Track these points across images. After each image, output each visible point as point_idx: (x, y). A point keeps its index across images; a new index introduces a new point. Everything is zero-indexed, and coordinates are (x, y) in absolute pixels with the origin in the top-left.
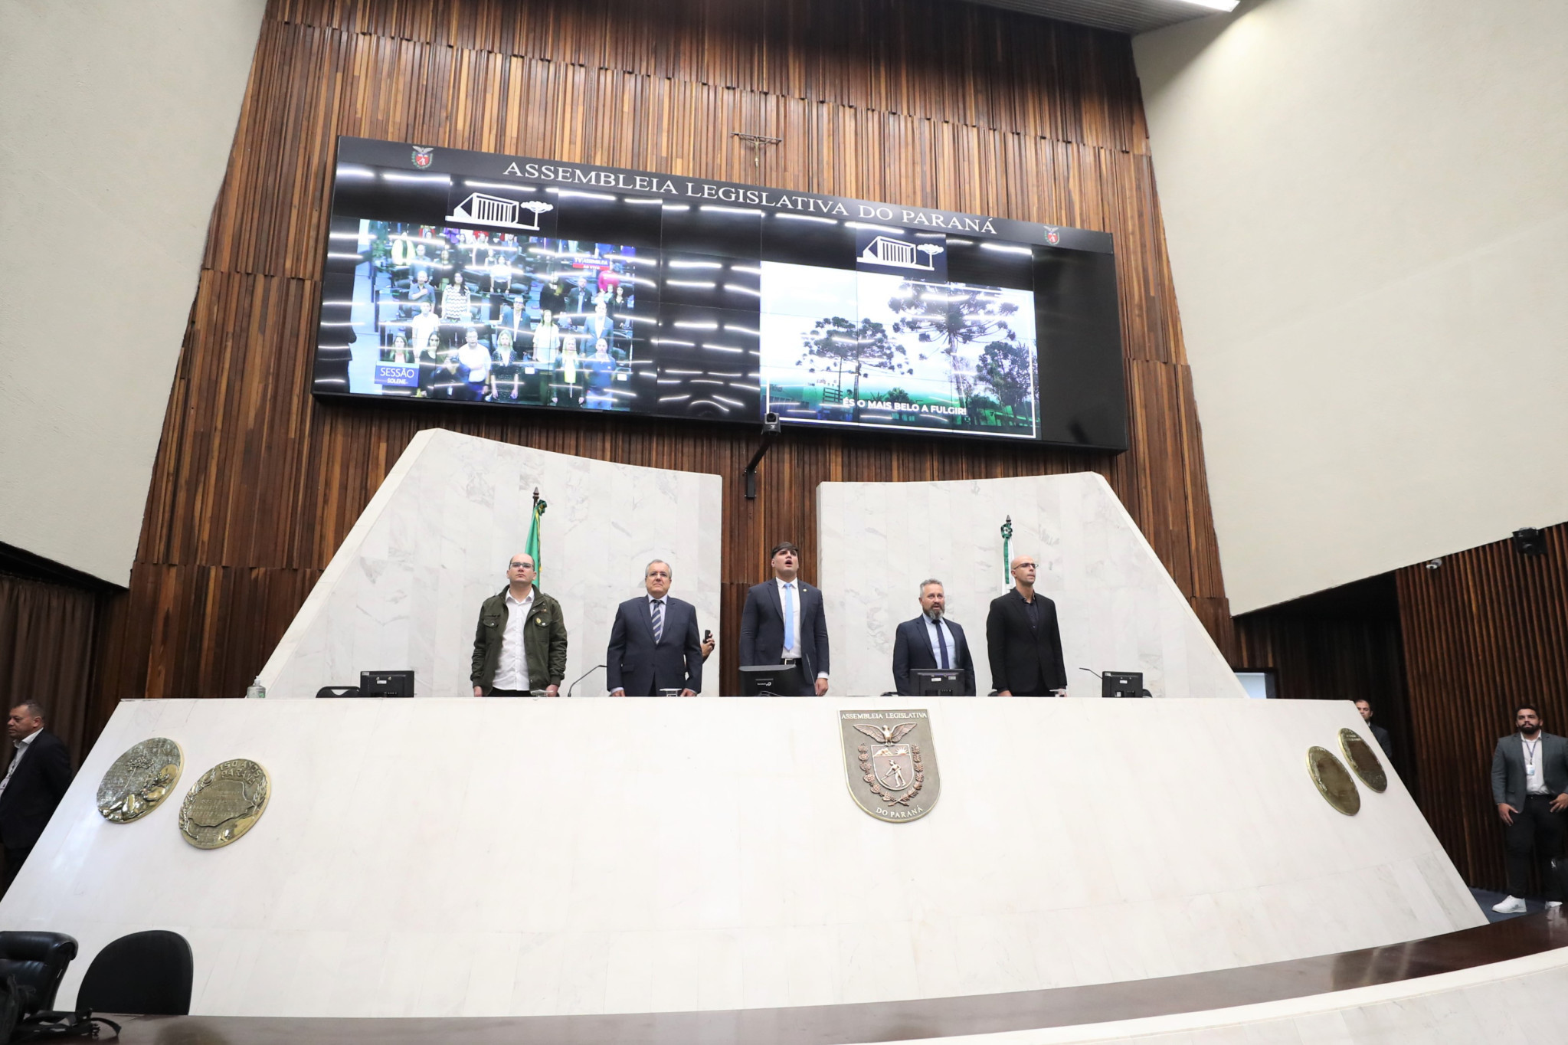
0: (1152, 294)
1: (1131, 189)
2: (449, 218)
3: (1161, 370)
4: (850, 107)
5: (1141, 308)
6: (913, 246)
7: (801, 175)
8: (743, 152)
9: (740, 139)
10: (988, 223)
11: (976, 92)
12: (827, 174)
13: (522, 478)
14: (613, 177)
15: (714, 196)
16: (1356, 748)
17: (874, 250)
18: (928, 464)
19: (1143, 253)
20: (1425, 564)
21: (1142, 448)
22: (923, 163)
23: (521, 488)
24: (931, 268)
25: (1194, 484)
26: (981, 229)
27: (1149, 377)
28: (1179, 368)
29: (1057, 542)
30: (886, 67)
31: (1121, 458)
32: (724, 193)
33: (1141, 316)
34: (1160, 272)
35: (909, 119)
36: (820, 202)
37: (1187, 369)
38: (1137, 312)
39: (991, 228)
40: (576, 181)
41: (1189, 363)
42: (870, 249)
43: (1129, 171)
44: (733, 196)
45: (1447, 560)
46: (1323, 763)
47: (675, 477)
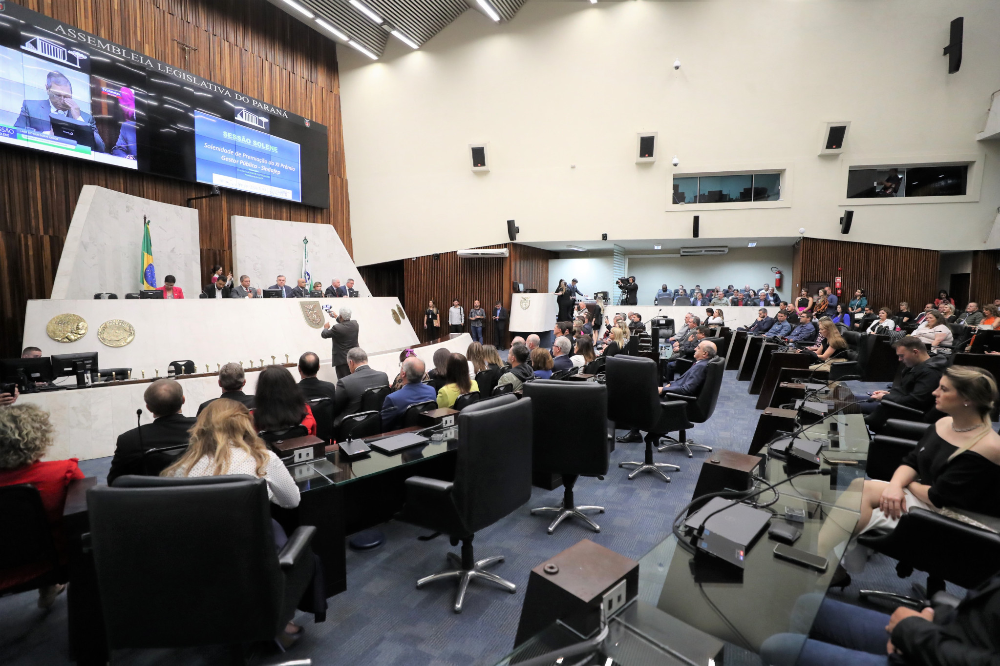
0: (337, 150)
1: (332, 108)
2: (22, 47)
3: (338, 179)
4: (227, 41)
5: (333, 156)
6: (257, 117)
7: (206, 68)
8: (179, 50)
9: (177, 43)
10: (285, 113)
11: (279, 49)
12: (218, 72)
13: (127, 207)
14: (119, 50)
15: (171, 73)
16: (399, 309)
17: (242, 115)
18: (259, 205)
19: (335, 134)
20: (412, 258)
21: (331, 207)
22: (258, 77)
23: (127, 211)
24: (264, 128)
25: (346, 222)
26: (282, 114)
27: (335, 181)
28: (344, 180)
29: (318, 246)
30: (243, 26)
31: (325, 211)
32: (176, 72)
33: (333, 158)
34: (340, 142)
35: (252, 55)
36: (219, 88)
37: (347, 180)
38: (332, 157)
39: (286, 115)
40: (99, 46)
41: (347, 178)
42: (240, 114)
43: (332, 100)
44: (180, 75)
45: (417, 258)
46: (394, 313)
47: (181, 209)
